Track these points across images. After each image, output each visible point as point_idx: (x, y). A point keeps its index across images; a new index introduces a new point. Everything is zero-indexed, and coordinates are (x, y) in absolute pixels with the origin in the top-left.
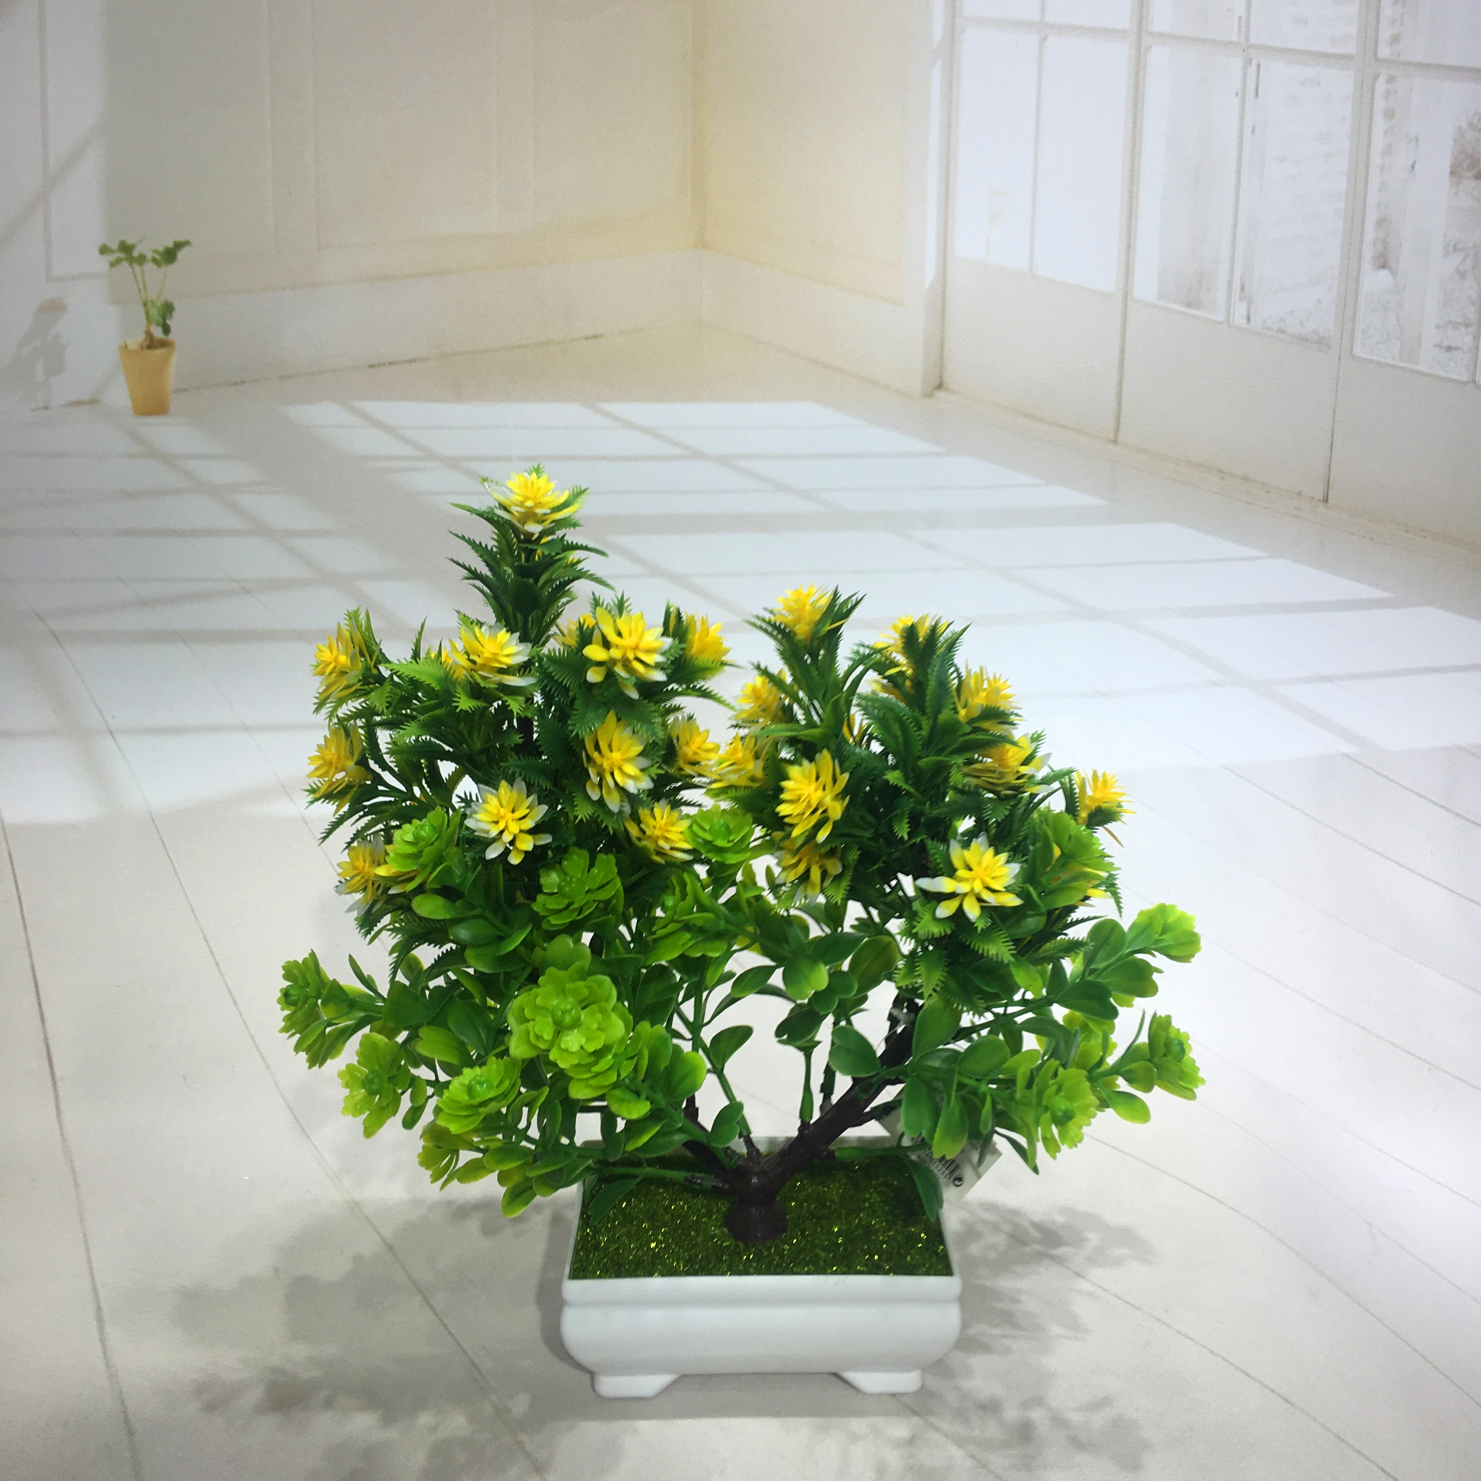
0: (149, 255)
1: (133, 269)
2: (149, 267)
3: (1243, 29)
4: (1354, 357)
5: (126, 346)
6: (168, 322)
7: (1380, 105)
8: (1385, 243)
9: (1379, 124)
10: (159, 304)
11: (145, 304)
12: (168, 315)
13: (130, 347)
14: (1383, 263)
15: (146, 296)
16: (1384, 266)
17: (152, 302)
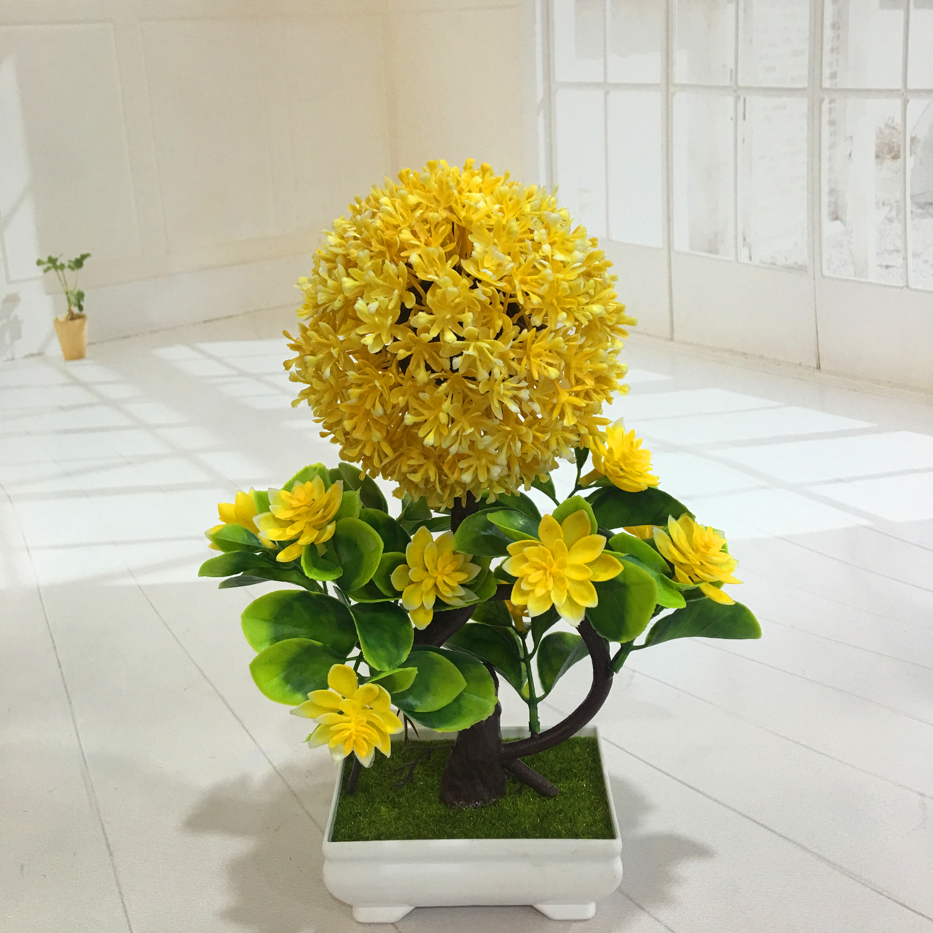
0: (67, 264)
1: (58, 274)
2: (67, 271)
3: (734, 77)
4: (823, 276)
5: (57, 319)
6: (81, 303)
7: (825, 118)
8: (836, 203)
9: (826, 129)
10: (75, 292)
11: (67, 293)
12: (81, 299)
13: (59, 319)
14: (836, 217)
15: (67, 288)
16: (837, 218)
17: (71, 292)
